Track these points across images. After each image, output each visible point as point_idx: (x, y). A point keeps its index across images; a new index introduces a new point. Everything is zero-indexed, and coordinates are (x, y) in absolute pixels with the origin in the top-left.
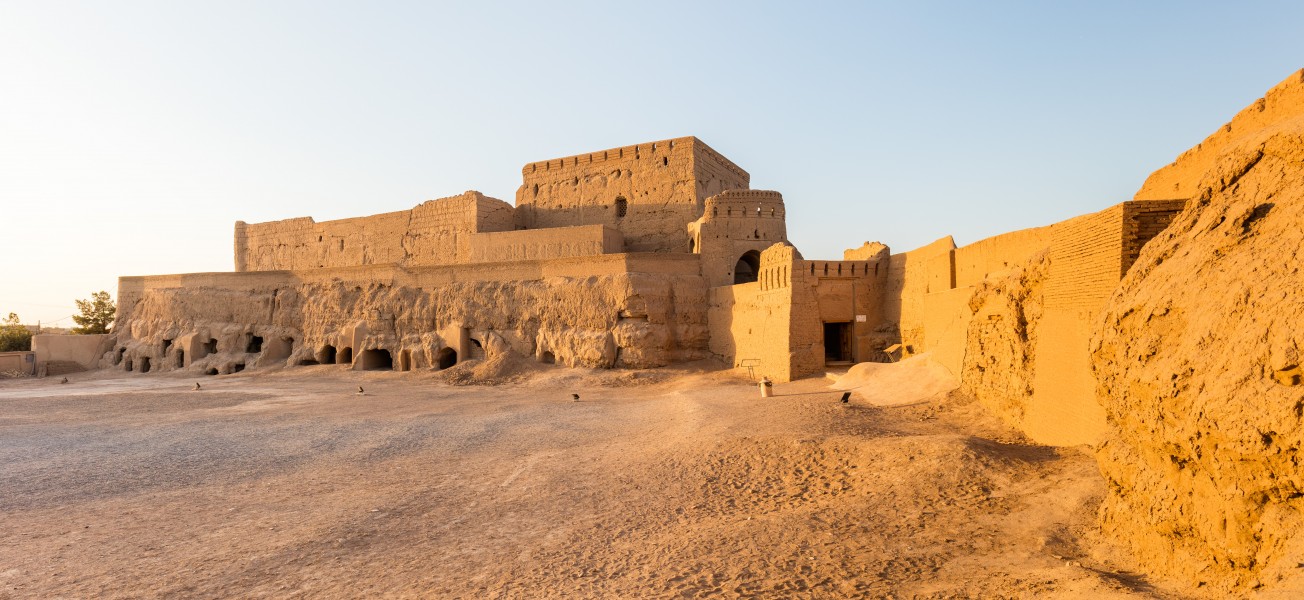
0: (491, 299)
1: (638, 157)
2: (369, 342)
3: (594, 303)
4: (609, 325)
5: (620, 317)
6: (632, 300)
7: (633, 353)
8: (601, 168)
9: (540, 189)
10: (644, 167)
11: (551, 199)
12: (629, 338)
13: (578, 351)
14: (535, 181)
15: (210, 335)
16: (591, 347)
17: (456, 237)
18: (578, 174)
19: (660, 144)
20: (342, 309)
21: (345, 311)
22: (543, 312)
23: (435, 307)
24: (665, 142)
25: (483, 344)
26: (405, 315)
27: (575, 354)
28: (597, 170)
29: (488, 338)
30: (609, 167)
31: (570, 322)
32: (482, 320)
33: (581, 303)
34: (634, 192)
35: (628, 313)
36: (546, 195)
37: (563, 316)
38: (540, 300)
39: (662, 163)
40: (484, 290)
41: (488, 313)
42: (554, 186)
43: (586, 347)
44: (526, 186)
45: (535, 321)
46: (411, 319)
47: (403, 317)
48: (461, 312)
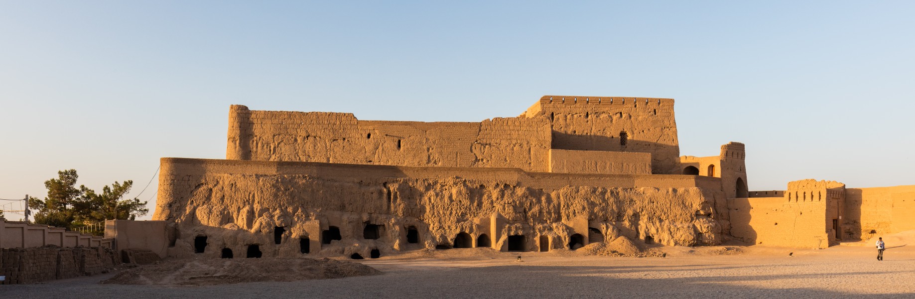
0: (604, 200)
1: (635, 106)
2: (510, 230)
3: (679, 205)
4: (692, 219)
5: (698, 215)
6: (704, 205)
7: (709, 236)
8: (607, 109)
9: (555, 117)
10: (641, 113)
11: (567, 126)
12: (708, 227)
13: (675, 236)
14: (552, 110)
15: (329, 223)
16: (684, 234)
17: (530, 149)
18: (589, 110)
19: (652, 100)
20: (472, 202)
21: (475, 204)
22: (642, 210)
23: (559, 205)
24: (656, 99)
25: (603, 232)
26: (536, 209)
27: (673, 237)
28: (605, 110)
29: (607, 228)
30: (613, 110)
31: (663, 217)
32: (601, 214)
33: (670, 205)
34: (634, 130)
35: (702, 212)
36: (561, 121)
37: (658, 213)
38: (638, 202)
39: (652, 113)
40: (597, 193)
41: (603, 209)
42: (569, 117)
43: (681, 233)
44: (543, 113)
45: (636, 217)
46: (541, 212)
47: (533, 210)
48: (584, 208)
